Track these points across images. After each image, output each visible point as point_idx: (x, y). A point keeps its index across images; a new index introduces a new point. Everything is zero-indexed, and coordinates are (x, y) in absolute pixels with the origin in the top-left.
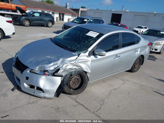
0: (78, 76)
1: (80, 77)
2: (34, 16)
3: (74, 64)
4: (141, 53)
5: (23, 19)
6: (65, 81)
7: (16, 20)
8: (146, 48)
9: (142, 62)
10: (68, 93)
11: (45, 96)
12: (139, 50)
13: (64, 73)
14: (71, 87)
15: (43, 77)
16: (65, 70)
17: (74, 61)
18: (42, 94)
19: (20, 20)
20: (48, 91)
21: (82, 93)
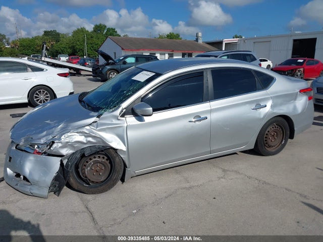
0: (103, 158)
1: (107, 160)
2: (125, 63)
3: (86, 133)
4: (275, 111)
5: (106, 70)
6: (70, 166)
7: (96, 73)
8: (295, 99)
9: (289, 132)
10: (76, 188)
11: (32, 191)
12: (269, 104)
13: (65, 149)
14: (89, 180)
15: (32, 158)
16: (66, 145)
17: (88, 127)
18: (28, 189)
19: (102, 72)
20: (37, 182)
21: (109, 191)
